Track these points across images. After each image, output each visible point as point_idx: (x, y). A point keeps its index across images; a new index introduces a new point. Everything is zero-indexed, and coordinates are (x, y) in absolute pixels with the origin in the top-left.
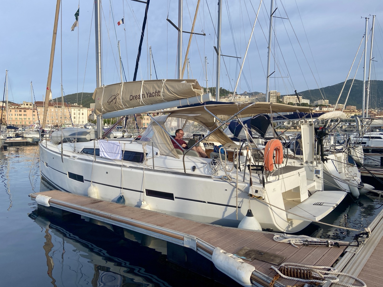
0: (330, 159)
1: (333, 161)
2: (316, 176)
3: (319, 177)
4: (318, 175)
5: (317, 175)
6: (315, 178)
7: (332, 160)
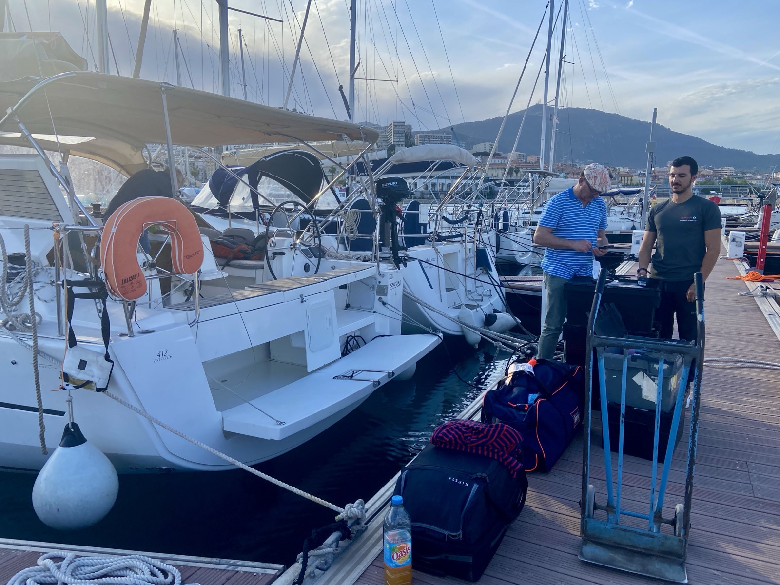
0: (414, 259)
1: (424, 264)
2: (380, 299)
3: (385, 301)
4: (384, 298)
5: (381, 297)
6: (378, 306)
7: (420, 261)
